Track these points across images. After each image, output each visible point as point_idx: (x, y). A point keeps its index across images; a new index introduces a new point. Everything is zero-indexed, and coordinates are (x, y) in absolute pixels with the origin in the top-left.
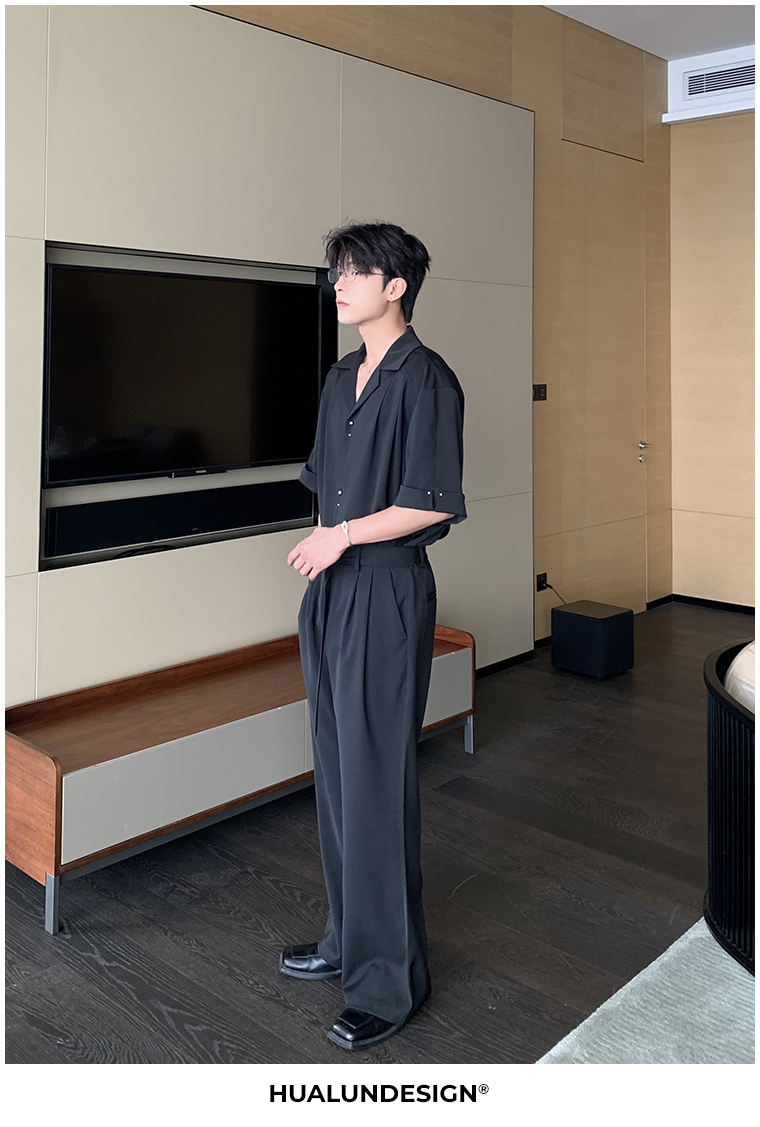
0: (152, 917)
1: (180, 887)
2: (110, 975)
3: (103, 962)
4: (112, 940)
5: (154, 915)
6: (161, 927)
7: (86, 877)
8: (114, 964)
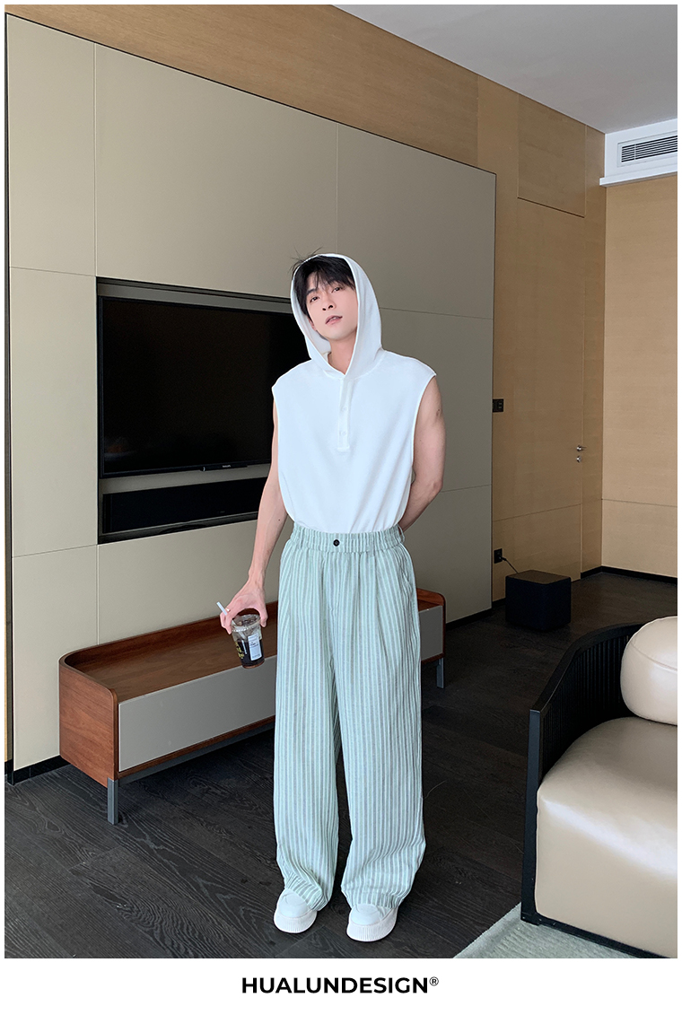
0: (191, 812)
1: (214, 790)
2: (158, 855)
3: (152, 846)
4: (160, 829)
5: (193, 810)
6: (198, 820)
7: (139, 781)
8: (161, 847)
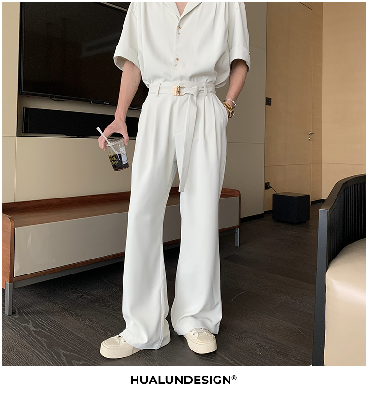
0: (66, 308)
1: (86, 296)
3: (32, 328)
4: (41, 318)
5: (68, 308)
6: (71, 313)
8: (39, 329)
